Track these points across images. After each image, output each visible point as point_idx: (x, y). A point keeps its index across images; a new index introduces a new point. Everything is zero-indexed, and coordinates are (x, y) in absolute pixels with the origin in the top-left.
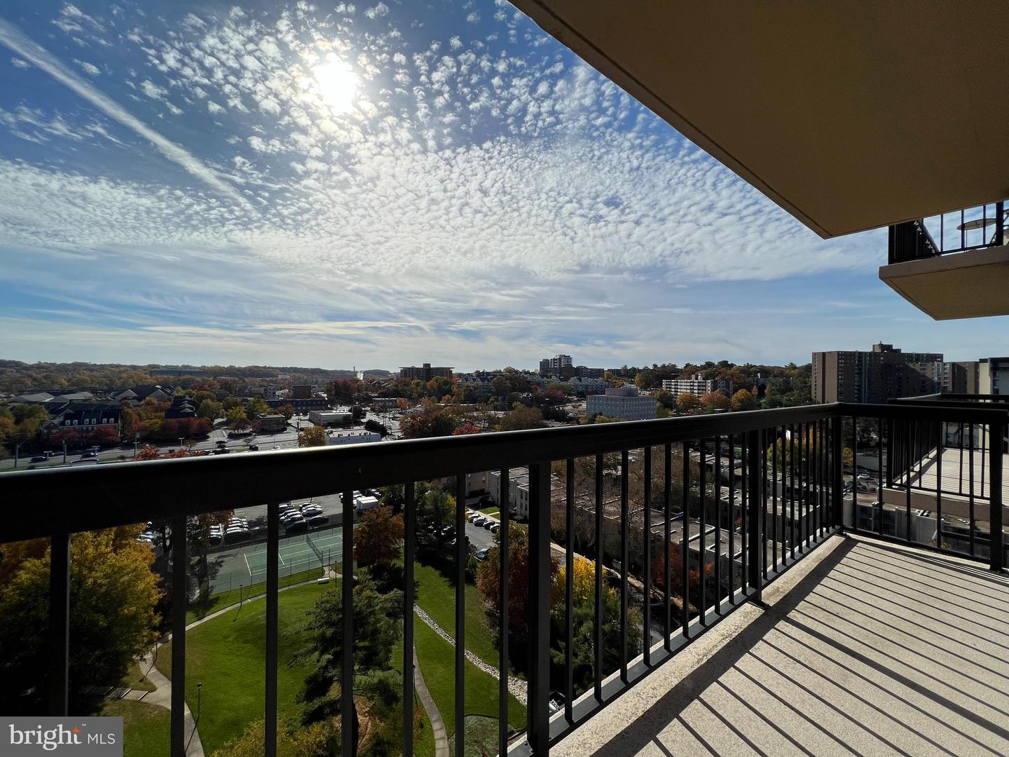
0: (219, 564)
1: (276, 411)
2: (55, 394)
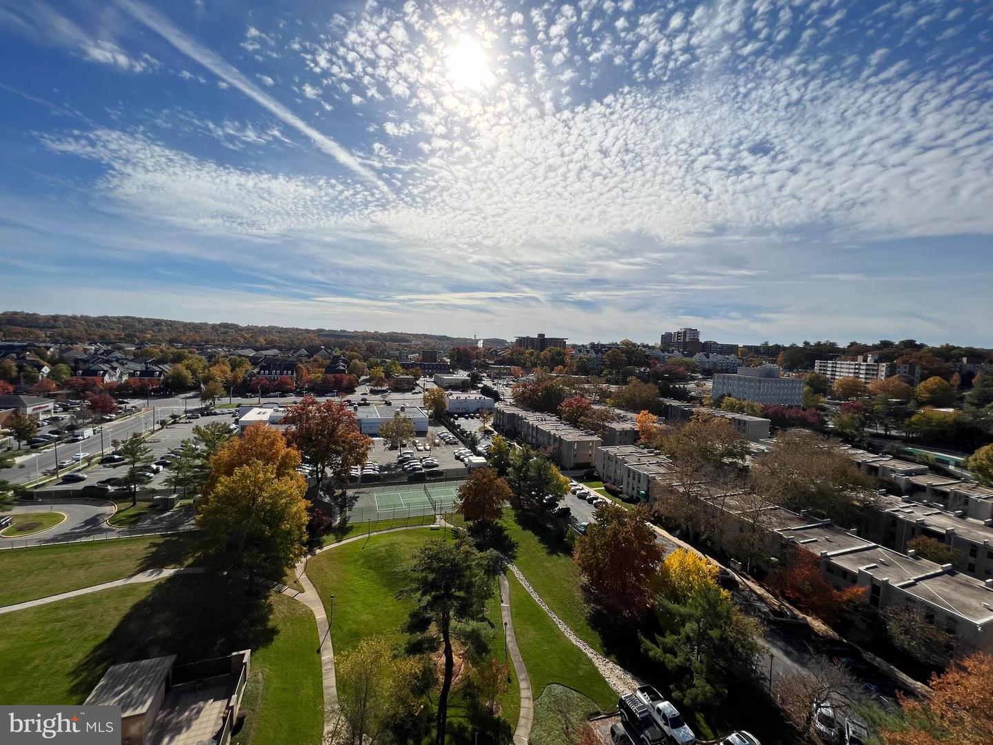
0: (355, 498)
1: (408, 372)
2: (257, 350)
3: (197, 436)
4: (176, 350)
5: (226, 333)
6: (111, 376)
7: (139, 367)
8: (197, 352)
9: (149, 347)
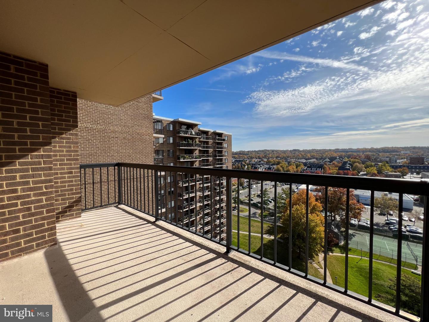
1: (396, 171)
2: (306, 160)
3: (283, 192)
4: (278, 160)
5: (295, 153)
6: (260, 169)
7: (268, 166)
8: (285, 161)
9: (270, 159)
